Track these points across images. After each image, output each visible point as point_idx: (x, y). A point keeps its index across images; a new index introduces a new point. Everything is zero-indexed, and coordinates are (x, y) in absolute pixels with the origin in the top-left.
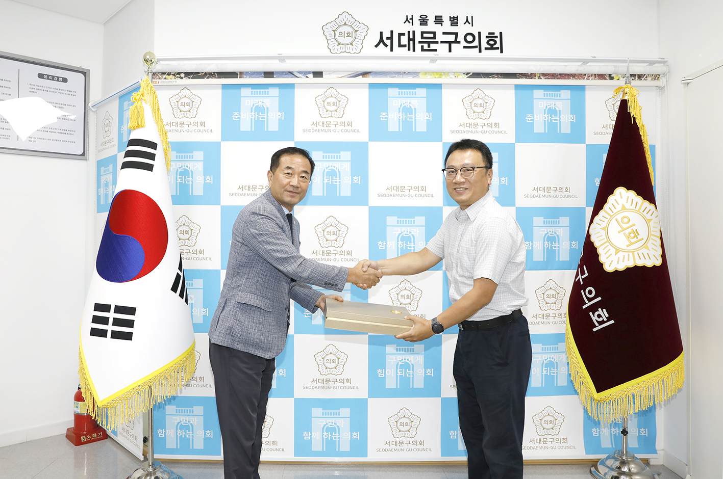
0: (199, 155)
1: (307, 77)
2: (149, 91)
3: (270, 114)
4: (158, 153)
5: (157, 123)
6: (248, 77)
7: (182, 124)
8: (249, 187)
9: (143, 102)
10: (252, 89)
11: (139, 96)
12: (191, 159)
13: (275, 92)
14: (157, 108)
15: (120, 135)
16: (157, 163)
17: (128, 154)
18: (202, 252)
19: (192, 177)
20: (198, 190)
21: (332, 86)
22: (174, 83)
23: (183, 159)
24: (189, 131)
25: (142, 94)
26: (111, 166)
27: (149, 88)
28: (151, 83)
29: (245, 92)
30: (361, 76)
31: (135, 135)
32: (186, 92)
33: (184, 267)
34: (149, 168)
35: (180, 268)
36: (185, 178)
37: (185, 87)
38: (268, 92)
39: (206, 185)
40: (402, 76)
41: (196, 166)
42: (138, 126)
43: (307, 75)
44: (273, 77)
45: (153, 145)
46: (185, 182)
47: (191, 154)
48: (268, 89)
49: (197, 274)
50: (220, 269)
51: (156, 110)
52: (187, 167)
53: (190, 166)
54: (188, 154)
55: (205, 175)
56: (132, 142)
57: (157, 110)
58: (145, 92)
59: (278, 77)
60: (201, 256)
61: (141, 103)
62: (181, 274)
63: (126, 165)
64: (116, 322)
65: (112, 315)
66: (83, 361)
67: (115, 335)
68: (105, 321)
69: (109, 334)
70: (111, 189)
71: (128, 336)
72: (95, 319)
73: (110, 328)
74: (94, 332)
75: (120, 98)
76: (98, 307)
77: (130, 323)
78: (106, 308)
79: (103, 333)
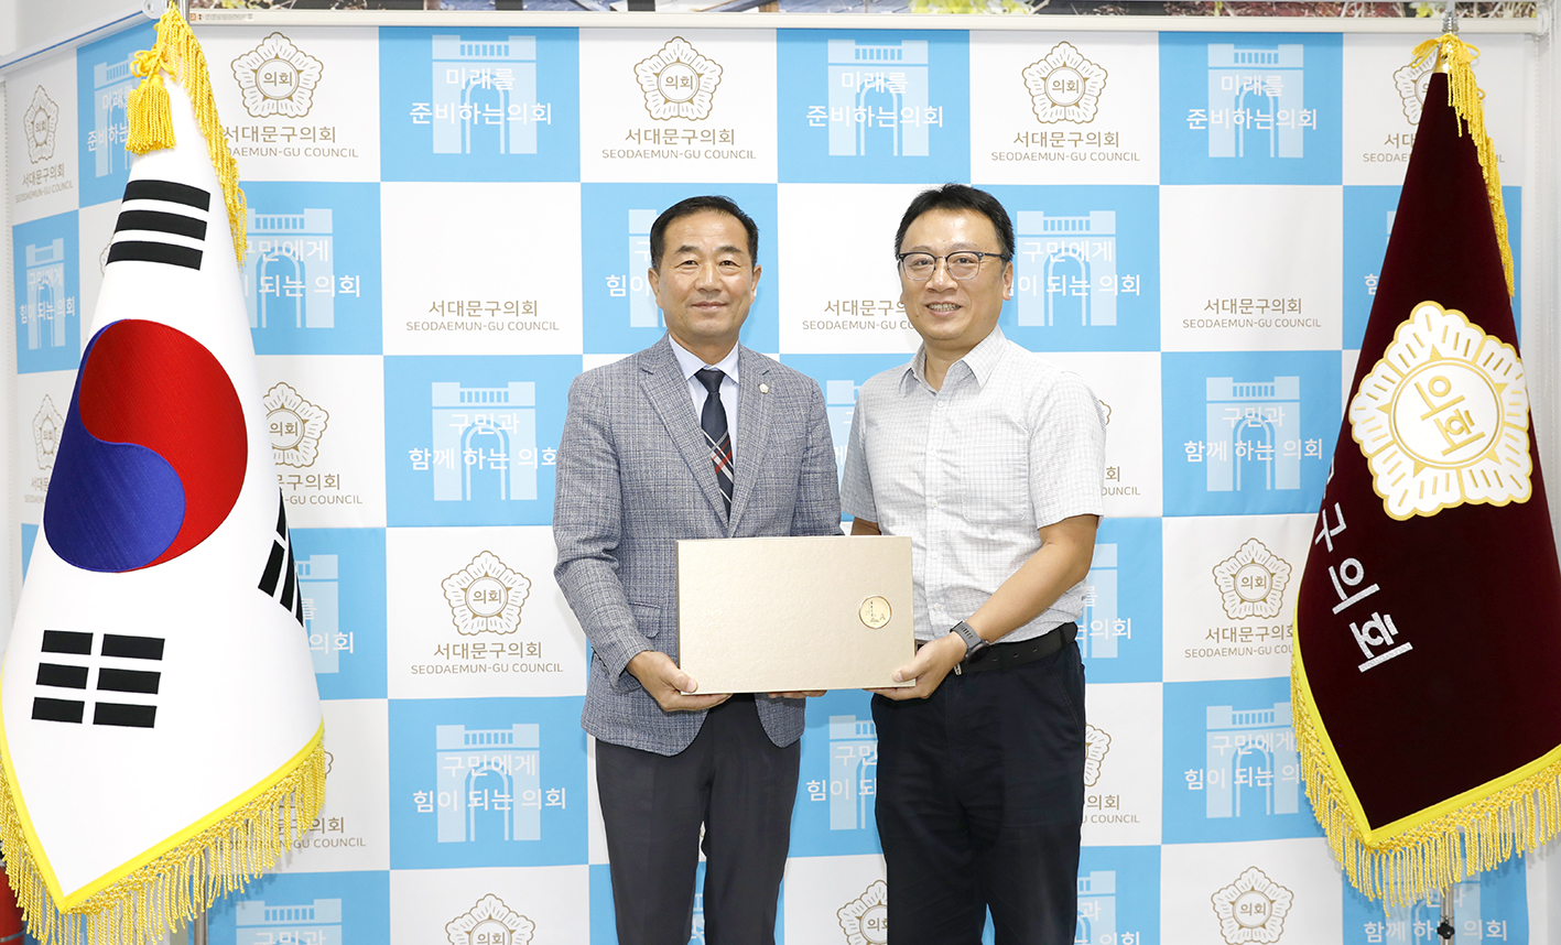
0: (319, 219)
1: (612, 9)
2: (183, 51)
3: (515, 110)
4: (213, 218)
5: (208, 136)
6: (452, 7)
7: (270, 133)
8: (460, 306)
9: (167, 79)
10: (462, 39)
11: (154, 61)
12: (298, 230)
13: (526, 48)
14: (206, 95)
15: (86, 158)
16: (213, 246)
17: (127, 221)
18: (331, 480)
19: (303, 279)
20: (319, 314)
21: (678, 34)
22: (247, 21)
23: (276, 230)
24: (289, 153)
25: (163, 55)
26: (58, 246)
27: (182, 38)
28: (186, 26)
29: (442, 47)
30: (757, 9)
31: (143, 170)
32: (277, 45)
33: (290, 524)
34: (191, 259)
35: (281, 528)
36: (283, 282)
37: (277, 32)
38: (506, 47)
39: (340, 301)
40: (864, 8)
41: (314, 247)
42: (156, 146)
43: (612, 5)
44: (522, 9)
45: (200, 198)
46: (283, 291)
47: (298, 217)
48: (507, 39)
49: (324, 539)
50: (385, 525)
51: (204, 103)
52: (288, 250)
53: (297, 248)
54: (291, 217)
55: (338, 273)
56: (138, 189)
57: (205, 101)
58: (172, 51)
59: (533, 8)
60: (332, 492)
61: (162, 80)
62: (284, 544)
63: (120, 252)
64: (109, 680)
65: (95, 662)
66: (13, 790)
67: (106, 715)
68: (76, 677)
69: (89, 713)
70: (60, 307)
71: (144, 717)
72: (47, 675)
73: (91, 696)
74: (45, 710)
75: (81, 50)
76: (54, 641)
77: (149, 682)
78: (80, 643)
79: (71, 712)
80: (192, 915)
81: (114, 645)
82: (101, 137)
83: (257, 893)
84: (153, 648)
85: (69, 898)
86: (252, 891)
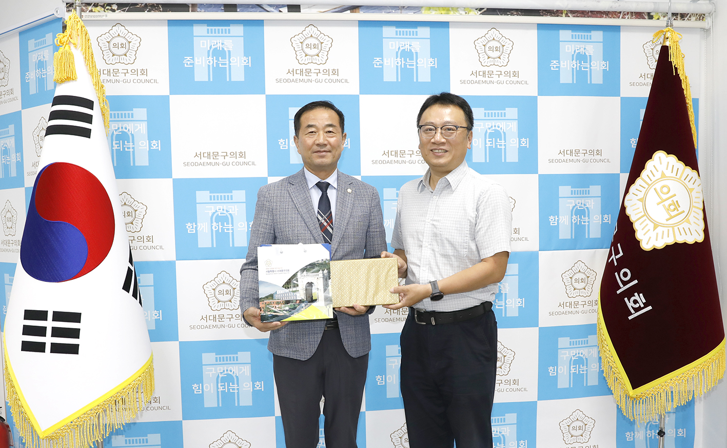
0: (141, 113)
1: (280, 11)
2: (80, 33)
3: (233, 60)
4: (95, 113)
5: (92, 74)
6: (203, 10)
7: (116, 72)
8: (209, 154)
9: (72, 47)
10: (208, 26)
11: (66, 38)
12: (131, 119)
13: (238, 30)
14: (90, 54)
15: (25, 86)
16: (95, 127)
18: (150, 239)
19: (133, 142)
20: (142, 159)
21: (311, 23)
22: (104, 18)
23: (120, 119)
24: (126, 81)
25: (70, 36)
26: (11, 128)
27: (79, 27)
28: (81, 21)
29: (198, 30)
30: (349, 11)
31: (61, 91)
32: (119, 29)
33: (134, 260)
34: (86, 133)
35: (131, 261)
36: (124, 144)
37: (118, 23)
38: (229, 30)
39: (151, 152)
40: (400, 11)
41: (138, 127)
42: (68, 79)
43: (280, 9)
44: (237, 11)
45: (89, 104)
46: (124, 148)
47: (130, 112)
48: (229, 26)
49: (149, 266)
50: (175, 260)
51: (89, 59)
52: (126, 128)
53: (130, 127)
54: (127, 112)
55: (150, 139)
56: (59, 100)
57: (90, 57)
58: (74, 33)
59: (242, 11)
60: (149, 244)
61: (70, 47)
62: (132, 269)
63: (51, 131)
64: (56, 332)
65: (49, 324)
66: (15, 383)
67: (56, 348)
68: (41, 331)
69: (48, 348)
70: (13, 158)
71: (74, 349)
72: (27, 330)
73: (48, 340)
74: (27, 347)
75: (21, 33)
76: (29, 314)
77: (75, 333)
78: (42, 315)
79: (40, 347)
80: (100, 440)
81: (58, 316)
82: (32, 75)
83: (128, 429)
84: (76, 317)
85: (45, 431)
86: (126, 428)
